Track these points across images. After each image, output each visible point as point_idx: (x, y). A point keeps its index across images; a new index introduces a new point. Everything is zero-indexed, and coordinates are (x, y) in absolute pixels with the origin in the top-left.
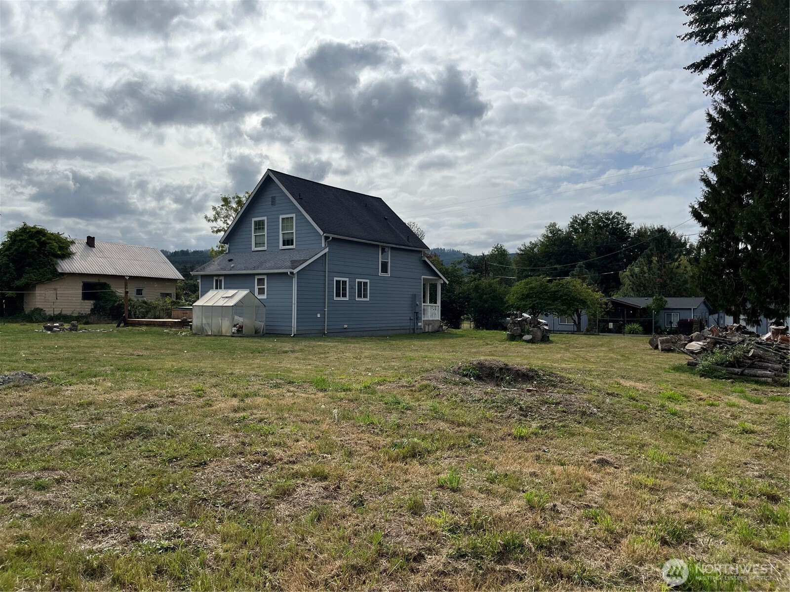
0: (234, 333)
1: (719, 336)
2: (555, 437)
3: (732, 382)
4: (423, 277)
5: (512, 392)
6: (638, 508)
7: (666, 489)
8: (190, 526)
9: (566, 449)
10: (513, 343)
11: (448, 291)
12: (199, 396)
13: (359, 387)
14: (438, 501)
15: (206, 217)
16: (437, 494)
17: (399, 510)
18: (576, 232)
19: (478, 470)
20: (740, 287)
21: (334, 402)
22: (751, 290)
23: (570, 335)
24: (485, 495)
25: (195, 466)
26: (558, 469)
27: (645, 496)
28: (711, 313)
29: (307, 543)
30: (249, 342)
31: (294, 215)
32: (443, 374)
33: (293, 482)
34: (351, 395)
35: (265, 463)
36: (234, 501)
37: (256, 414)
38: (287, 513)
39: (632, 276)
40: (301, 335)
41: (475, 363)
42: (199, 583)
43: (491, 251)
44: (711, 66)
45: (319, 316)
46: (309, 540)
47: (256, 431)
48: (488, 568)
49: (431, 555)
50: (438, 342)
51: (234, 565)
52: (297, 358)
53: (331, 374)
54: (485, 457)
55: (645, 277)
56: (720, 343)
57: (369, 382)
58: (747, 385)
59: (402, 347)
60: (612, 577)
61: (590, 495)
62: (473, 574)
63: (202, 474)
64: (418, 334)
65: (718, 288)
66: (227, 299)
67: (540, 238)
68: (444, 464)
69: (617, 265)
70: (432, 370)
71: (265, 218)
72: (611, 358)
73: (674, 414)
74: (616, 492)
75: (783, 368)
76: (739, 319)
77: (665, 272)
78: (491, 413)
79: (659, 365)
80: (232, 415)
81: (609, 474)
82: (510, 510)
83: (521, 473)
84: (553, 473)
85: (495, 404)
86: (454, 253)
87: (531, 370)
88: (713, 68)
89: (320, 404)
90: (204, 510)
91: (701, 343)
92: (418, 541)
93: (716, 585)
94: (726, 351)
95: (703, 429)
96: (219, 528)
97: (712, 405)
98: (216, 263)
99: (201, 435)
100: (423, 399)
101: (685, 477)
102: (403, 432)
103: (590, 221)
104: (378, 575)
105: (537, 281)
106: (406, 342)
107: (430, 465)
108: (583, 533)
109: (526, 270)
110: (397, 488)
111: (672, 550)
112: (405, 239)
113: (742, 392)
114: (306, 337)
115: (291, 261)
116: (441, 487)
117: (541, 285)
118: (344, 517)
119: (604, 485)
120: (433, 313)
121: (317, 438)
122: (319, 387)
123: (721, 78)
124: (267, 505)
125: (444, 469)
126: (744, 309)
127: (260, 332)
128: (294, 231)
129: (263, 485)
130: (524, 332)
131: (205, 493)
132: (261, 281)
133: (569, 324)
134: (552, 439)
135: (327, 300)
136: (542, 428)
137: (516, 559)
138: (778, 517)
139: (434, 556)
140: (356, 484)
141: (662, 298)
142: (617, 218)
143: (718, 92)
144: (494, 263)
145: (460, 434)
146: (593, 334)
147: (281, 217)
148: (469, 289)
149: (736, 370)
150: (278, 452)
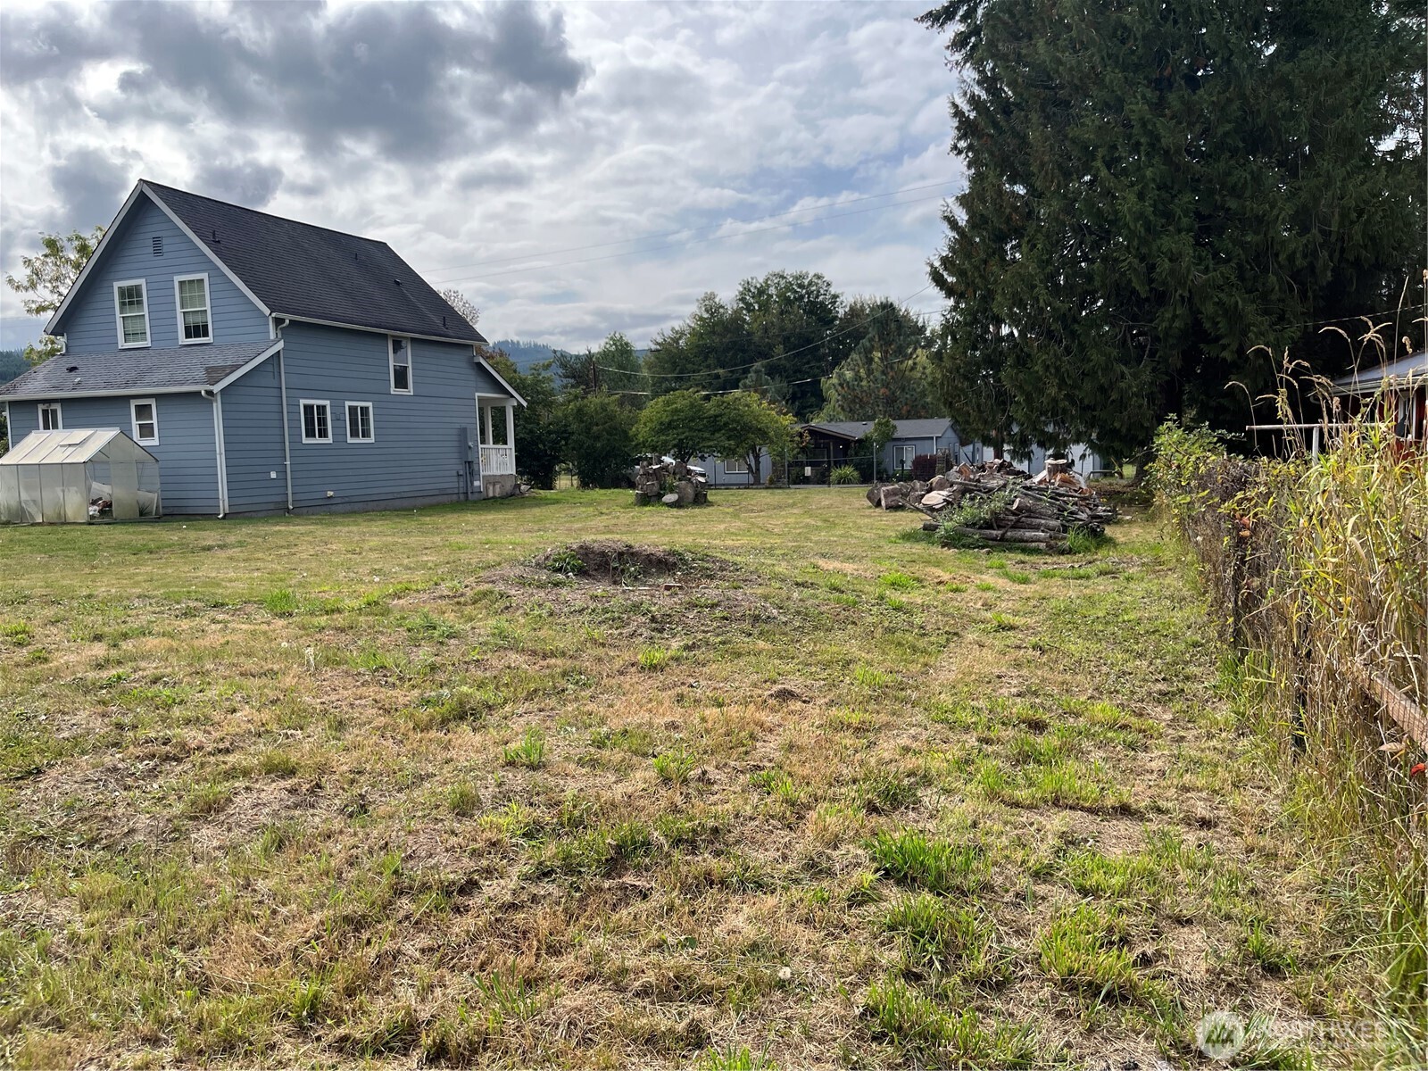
0: (92, 517)
1: (971, 480)
2: (708, 661)
3: (988, 553)
4: (477, 394)
5: (640, 593)
6: (836, 760)
7: (880, 728)
8: (15, 889)
9: (726, 680)
10: (647, 508)
11: (527, 420)
12: (20, 644)
13: (355, 604)
14: (505, 788)
15: (10, 281)
16: (503, 776)
17: (434, 812)
18: (749, 311)
19: (578, 729)
20: (1002, 399)
21: (308, 635)
22: (1018, 403)
23: (741, 491)
24: (588, 769)
25: (18, 779)
26: (712, 712)
27: (848, 742)
28: (963, 443)
29: (255, 891)
30: (130, 533)
31: (204, 276)
32: (518, 571)
33: (225, 787)
34: (340, 620)
35: (167, 758)
36: (104, 834)
37: (144, 670)
38: (216, 843)
39: (841, 385)
40: (236, 516)
41: (575, 547)
42: (39, 987)
43: (603, 344)
44: (958, 18)
45: (273, 475)
46: (261, 885)
47: (144, 700)
48: (589, 888)
49: (491, 879)
50: (511, 515)
51: (108, 949)
52: (231, 559)
53: (300, 585)
54: (591, 707)
55: (862, 386)
56: (971, 491)
57: (376, 594)
58: (1011, 555)
59: (443, 526)
60: (790, 872)
61: (762, 749)
62: (563, 900)
63: (34, 793)
64: (475, 502)
65: (971, 401)
66: (71, 449)
67: (688, 321)
68: (518, 725)
69: (818, 368)
70: (499, 564)
71: (142, 282)
72: (807, 526)
73: (898, 609)
74: (803, 741)
75: (1063, 525)
76: (1002, 452)
77: (893, 378)
78: (601, 632)
79: (880, 532)
80: (91, 675)
81: (792, 712)
82: (630, 790)
83: (651, 725)
84: (704, 720)
85: (608, 615)
86: (537, 349)
87: (672, 553)
88: (961, 21)
89: (279, 640)
90: (42, 858)
91: (945, 493)
92: (468, 860)
93: (944, 864)
94: (980, 503)
95: (939, 629)
96: (74, 886)
97: (956, 590)
98: (40, 376)
99: (28, 719)
100: (480, 616)
101: (909, 706)
102: (441, 677)
103: (772, 291)
104: (395, 926)
105: (685, 398)
106: (452, 519)
107: (491, 730)
108: (748, 810)
109: (666, 379)
110: (430, 776)
111: (882, 820)
112: (439, 322)
113: (1002, 567)
114: (251, 518)
115: (207, 369)
116: (511, 764)
117: (692, 405)
118: (329, 837)
119: (785, 731)
120: (499, 461)
121: (273, 702)
122: (278, 610)
123: (973, 39)
124: (175, 834)
125: (517, 734)
126: (1009, 434)
127: (150, 513)
128: (208, 307)
129: (164, 798)
130: (664, 489)
131: (41, 825)
132: (143, 411)
133: (740, 472)
134: (704, 665)
135: (287, 444)
136: (687, 648)
137: (637, 866)
138: (1041, 754)
139: (496, 881)
140: (351, 776)
141: (888, 421)
142: (817, 284)
143: (968, 65)
144: (611, 366)
145: (548, 671)
146: (780, 488)
147: (177, 279)
148: (566, 417)
149: (995, 532)
150: (193, 736)
